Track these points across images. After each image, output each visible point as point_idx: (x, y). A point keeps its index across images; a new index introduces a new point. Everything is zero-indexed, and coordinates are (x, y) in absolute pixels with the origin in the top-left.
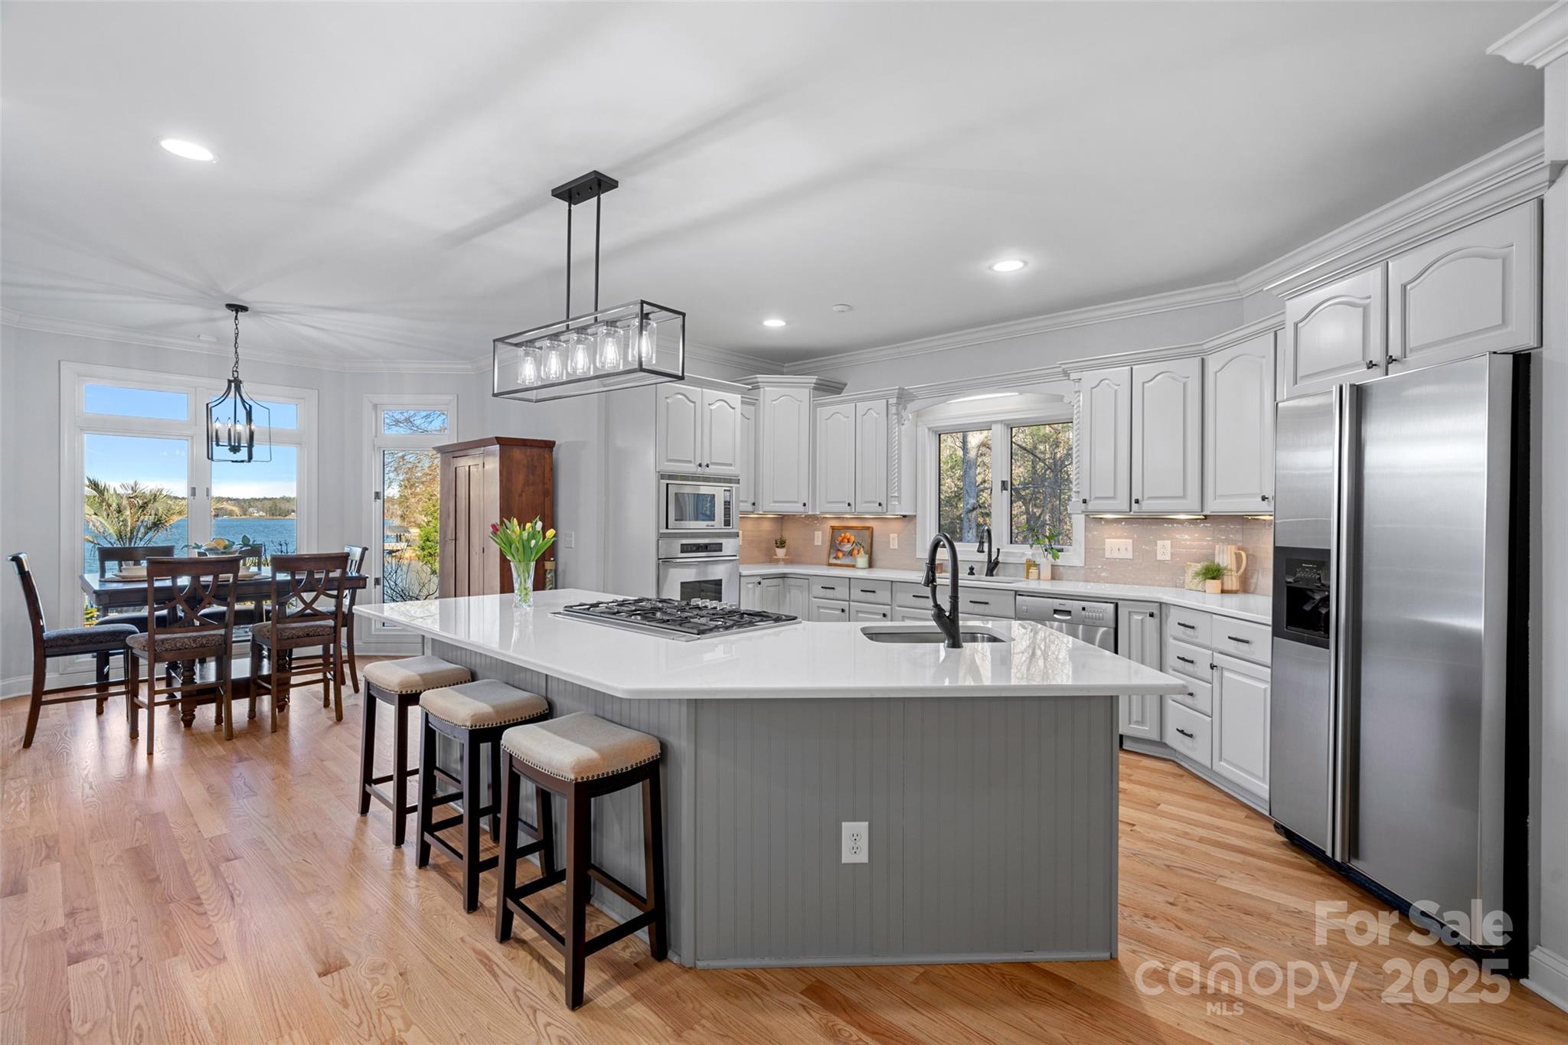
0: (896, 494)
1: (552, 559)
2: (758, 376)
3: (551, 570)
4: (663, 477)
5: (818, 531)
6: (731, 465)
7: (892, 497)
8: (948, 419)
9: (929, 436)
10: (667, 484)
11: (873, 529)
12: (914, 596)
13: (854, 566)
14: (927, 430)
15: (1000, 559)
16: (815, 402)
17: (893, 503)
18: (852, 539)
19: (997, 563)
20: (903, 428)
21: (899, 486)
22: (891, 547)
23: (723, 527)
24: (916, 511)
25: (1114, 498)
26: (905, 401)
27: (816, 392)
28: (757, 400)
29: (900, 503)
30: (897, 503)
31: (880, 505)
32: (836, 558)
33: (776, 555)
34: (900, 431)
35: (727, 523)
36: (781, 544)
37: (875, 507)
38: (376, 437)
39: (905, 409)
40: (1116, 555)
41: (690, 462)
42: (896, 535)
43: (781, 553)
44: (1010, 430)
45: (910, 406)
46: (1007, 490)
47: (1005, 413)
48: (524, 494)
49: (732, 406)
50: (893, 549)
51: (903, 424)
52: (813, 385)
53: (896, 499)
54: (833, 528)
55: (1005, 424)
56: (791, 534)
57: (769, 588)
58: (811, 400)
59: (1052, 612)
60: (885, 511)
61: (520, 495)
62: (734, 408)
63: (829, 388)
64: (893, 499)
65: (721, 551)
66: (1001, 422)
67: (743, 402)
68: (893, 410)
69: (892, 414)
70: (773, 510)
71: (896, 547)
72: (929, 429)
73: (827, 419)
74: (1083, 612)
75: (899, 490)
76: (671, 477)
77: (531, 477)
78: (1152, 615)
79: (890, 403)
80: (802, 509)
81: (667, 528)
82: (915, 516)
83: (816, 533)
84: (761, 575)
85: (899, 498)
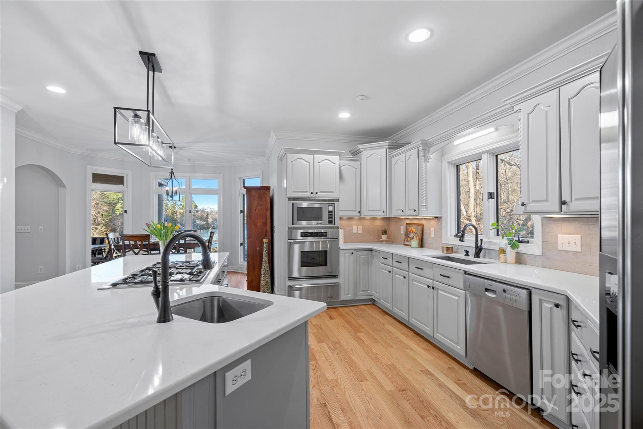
0: (424, 204)
1: (266, 238)
2: (358, 145)
3: (265, 243)
4: (290, 199)
5: (403, 226)
6: (333, 192)
7: (422, 206)
8: (458, 155)
9: (449, 167)
10: (293, 203)
11: (423, 225)
12: (416, 267)
13: (410, 246)
14: (447, 164)
15: (483, 246)
16: (390, 156)
17: (422, 210)
18: (414, 231)
19: (481, 249)
20: (428, 164)
21: (426, 199)
22: (431, 236)
23: (328, 224)
24: (442, 215)
25: (546, 201)
26: (429, 147)
27: (390, 150)
28: (361, 158)
29: (427, 210)
30: (425, 209)
31: (414, 211)
32: (407, 241)
33: (382, 238)
34: (426, 166)
35: (330, 222)
36: (385, 232)
37: (412, 212)
38: (241, 189)
39: (429, 153)
40: (566, 248)
41: (307, 192)
42: (433, 228)
43: (384, 237)
44: (495, 157)
45: (432, 150)
46: (494, 198)
47: (489, 145)
48: (257, 210)
49: (334, 162)
50: (432, 237)
51: (428, 162)
52: (388, 146)
53: (424, 207)
54: (407, 224)
55: (490, 153)
56: (393, 228)
57: (362, 257)
58: (388, 154)
59: (484, 290)
60: (418, 214)
61: (255, 210)
62: (335, 163)
63: (395, 146)
64: (422, 207)
65: (327, 236)
66: (487, 152)
67: (340, 159)
68: (421, 153)
69: (421, 156)
70: (369, 215)
71: (433, 236)
72: (449, 163)
73: (395, 164)
74: (504, 294)
75: (426, 202)
76: (295, 200)
77: (260, 202)
78: (557, 306)
79: (419, 150)
80: (402, 214)
81: (293, 224)
82: (441, 217)
83: (401, 227)
84: (354, 249)
85: (426, 206)
